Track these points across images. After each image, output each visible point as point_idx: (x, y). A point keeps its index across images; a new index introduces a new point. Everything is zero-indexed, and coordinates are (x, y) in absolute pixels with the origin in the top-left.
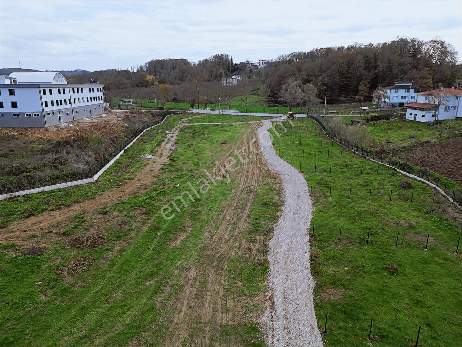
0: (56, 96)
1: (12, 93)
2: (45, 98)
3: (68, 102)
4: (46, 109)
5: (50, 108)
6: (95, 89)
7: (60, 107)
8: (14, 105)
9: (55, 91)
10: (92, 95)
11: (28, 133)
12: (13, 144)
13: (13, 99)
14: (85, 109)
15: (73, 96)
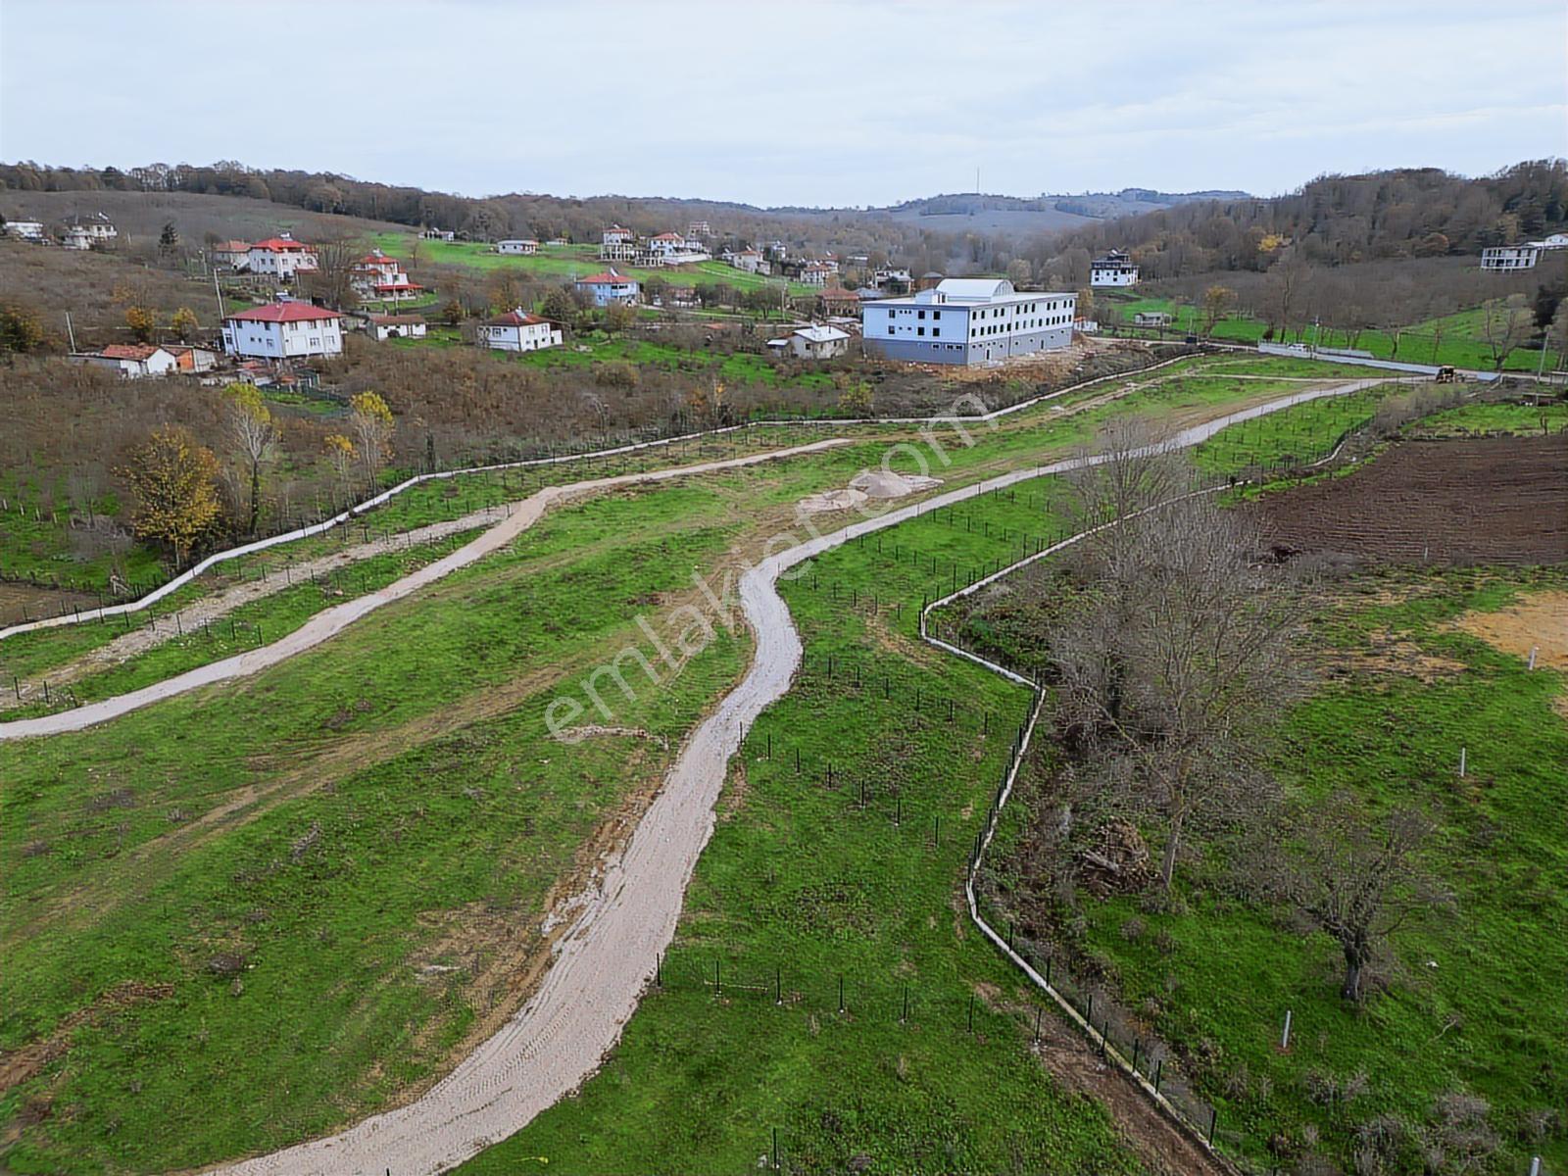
0: (990, 321)
1: (937, 316)
2: (974, 325)
3: (1005, 329)
4: (972, 340)
5: (978, 338)
6: (1060, 304)
7: (993, 336)
8: (936, 332)
9: (989, 313)
10: (1052, 314)
11: (944, 371)
12: (926, 382)
13: (937, 324)
14: (1031, 338)
15: (1016, 318)
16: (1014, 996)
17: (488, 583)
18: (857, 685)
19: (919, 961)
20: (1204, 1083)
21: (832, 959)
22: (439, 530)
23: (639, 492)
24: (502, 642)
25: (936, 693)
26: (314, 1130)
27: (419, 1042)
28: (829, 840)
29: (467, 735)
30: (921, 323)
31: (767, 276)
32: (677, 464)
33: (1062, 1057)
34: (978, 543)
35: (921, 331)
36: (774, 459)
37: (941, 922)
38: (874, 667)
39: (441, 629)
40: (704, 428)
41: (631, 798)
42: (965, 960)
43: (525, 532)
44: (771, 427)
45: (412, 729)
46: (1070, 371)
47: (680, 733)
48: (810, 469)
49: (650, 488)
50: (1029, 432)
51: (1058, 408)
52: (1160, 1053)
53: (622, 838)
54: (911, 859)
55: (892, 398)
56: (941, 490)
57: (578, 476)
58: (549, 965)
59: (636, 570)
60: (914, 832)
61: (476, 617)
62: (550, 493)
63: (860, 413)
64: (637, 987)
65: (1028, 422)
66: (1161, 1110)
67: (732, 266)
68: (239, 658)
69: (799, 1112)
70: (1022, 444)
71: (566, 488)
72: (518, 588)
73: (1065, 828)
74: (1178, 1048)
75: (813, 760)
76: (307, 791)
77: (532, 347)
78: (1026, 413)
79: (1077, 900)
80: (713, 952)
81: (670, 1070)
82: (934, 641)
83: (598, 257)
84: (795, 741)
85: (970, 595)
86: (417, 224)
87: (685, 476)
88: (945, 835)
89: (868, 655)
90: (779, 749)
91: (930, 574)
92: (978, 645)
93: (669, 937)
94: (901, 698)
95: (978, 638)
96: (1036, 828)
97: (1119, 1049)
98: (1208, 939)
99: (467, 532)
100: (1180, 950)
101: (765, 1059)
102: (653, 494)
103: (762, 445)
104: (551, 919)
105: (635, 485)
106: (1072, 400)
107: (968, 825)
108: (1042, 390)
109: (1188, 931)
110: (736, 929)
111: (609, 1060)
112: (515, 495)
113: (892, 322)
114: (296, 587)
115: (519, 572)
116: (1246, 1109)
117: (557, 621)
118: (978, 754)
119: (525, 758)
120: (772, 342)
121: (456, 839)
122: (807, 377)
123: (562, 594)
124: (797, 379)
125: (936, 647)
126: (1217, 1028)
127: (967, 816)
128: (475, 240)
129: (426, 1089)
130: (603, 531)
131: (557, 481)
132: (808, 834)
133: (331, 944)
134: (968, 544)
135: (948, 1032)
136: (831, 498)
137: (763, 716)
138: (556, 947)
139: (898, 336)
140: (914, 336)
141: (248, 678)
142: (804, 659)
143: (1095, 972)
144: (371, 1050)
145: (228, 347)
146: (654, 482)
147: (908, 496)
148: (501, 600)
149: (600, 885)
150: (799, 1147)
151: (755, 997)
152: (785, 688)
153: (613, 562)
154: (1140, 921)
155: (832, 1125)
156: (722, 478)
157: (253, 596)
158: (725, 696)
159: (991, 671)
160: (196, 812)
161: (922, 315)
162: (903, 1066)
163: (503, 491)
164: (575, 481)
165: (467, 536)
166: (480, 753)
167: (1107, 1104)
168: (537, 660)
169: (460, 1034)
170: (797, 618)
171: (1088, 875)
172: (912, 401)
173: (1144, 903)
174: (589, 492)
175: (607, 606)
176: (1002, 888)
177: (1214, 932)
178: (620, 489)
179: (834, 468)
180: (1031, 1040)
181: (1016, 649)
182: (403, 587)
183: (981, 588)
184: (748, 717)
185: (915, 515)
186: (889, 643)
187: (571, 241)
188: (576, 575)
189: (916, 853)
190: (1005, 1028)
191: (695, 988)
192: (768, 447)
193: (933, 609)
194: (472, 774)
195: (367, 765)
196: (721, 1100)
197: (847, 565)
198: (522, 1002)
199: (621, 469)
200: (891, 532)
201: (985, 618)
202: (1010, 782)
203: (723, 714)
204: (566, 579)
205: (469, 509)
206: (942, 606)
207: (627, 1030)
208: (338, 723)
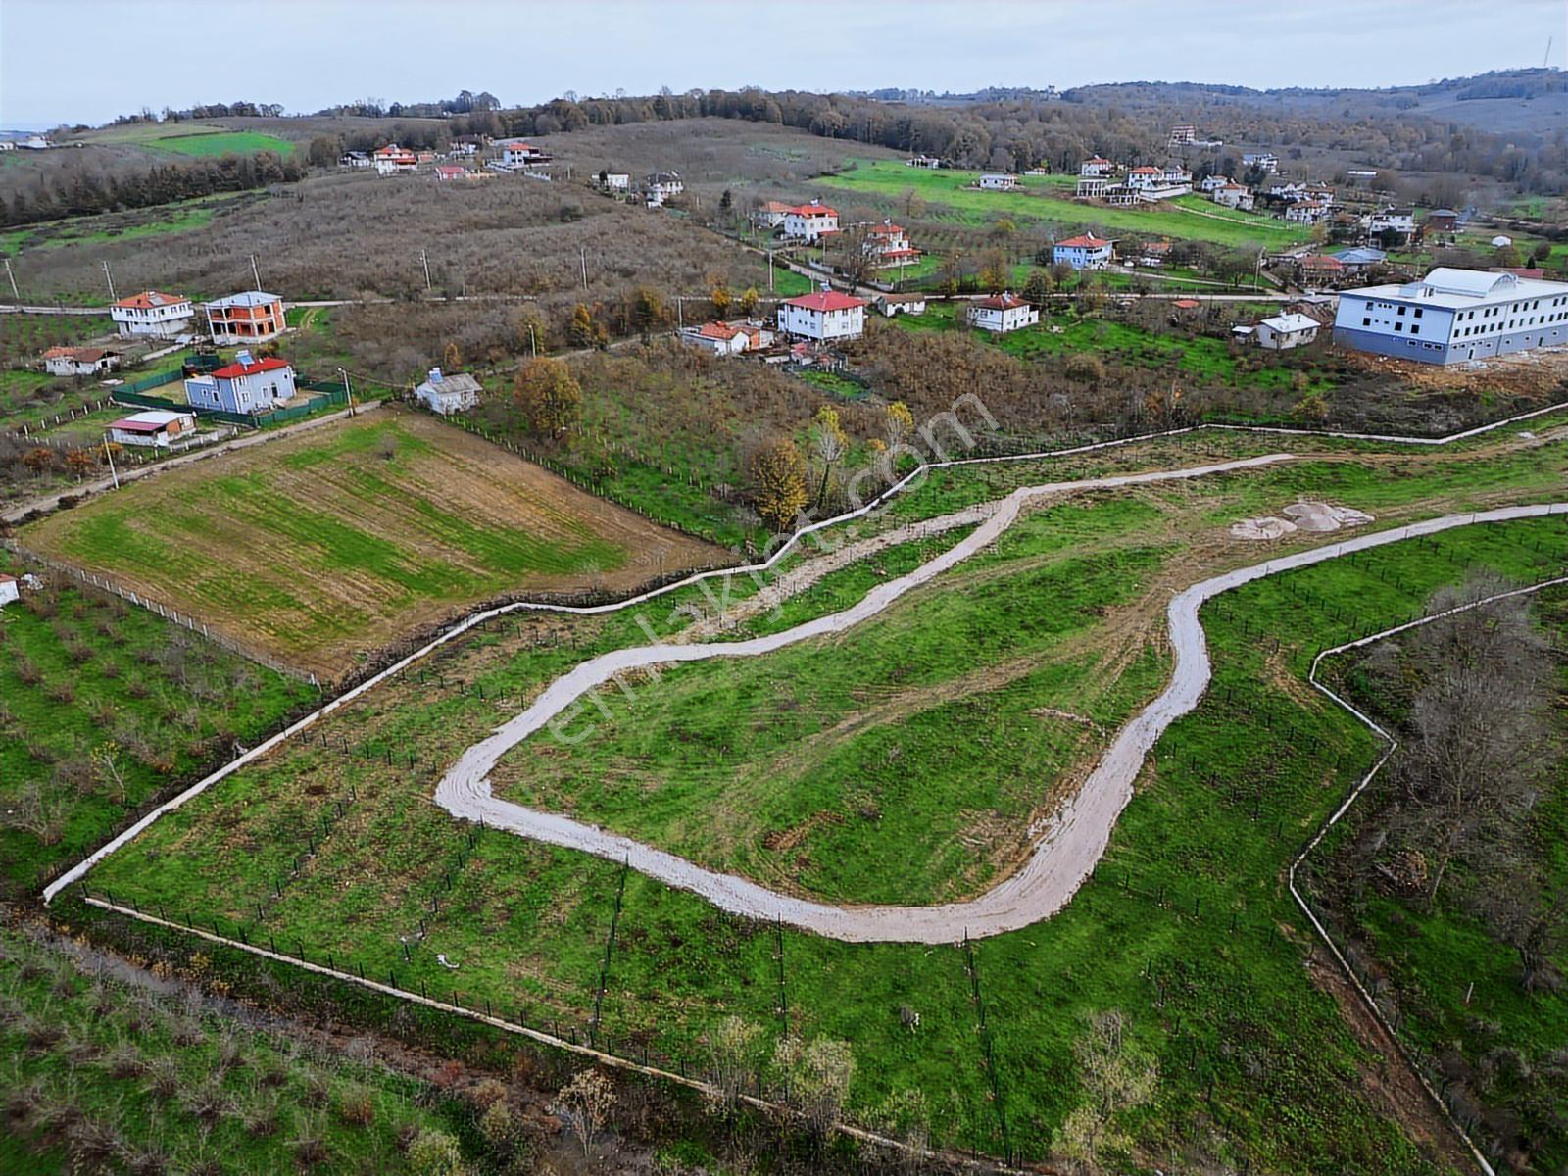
0: (1479, 319)
1: (1418, 314)
2: (1458, 326)
3: (1497, 328)
4: (1453, 341)
5: (1462, 338)
7: (1480, 336)
8: (1415, 329)
9: (1479, 314)
10: (1560, 309)
12: (1391, 388)
13: (1416, 321)
14: (1527, 336)
15: (1511, 316)
16: (1302, 935)
17: (981, 577)
18: (1247, 713)
19: (1248, 903)
20: (1406, 1006)
21: (1194, 889)
22: (941, 523)
23: (1095, 499)
24: (993, 632)
25: (1308, 731)
26: (924, 903)
27: (969, 876)
28: (1205, 820)
29: (976, 700)
30: (1400, 319)
31: (1249, 212)
32: (1128, 470)
33: (1322, 972)
34: (1388, 593)
35: (1399, 327)
36: (1217, 473)
37: (1268, 885)
38: (1264, 700)
39: (953, 615)
40: (1159, 429)
41: (1080, 766)
42: (1279, 909)
43: (1005, 532)
44: (1222, 432)
45: (942, 690)
46: (1561, 382)
47: (1113, 727)
48: (1249, 488)
49: (1104, 496)
50: (1484, 465)
51: (1527, 435)
52: (1383, 985)
53: (1073, 791)
54: (1257, 844)
55: (1349, 407)
56: (1370, 528)
57: (1046, 478)
58: (1032, 853)
59: (1088, 582)
60: (1264, 827)
61: (974, 608)
62: (1023, 493)
63: (1311, 422)
64: (1081, 877)
65: (1486, 451)
66: (1372, 1011)
67: (1211, 200)
68: (832, 617)
69: (1165, 958)
70: (1469, 480)
71: (1037, 490)
72: (1003, 586)
73: (1378, 846)
74: (1397, 985)
75: (1203, 765)
76: (888, 720)
77: (1012, 328)
78: (1489, 439)
79: (1365, 893)
80: (1124, 869)
81: (1098, 922)
82: (1318, 686)
83: (1074, 194)
84: (1194, 747)
85: (1363, 646)
86: (906, 148)
87: (1135, 485)
88: (1285, 834)
89: (1261, 689)
90: (1181, 752)
91: (1334, 620)
92: (1356, 693)
93: (1100, 855)
94: (1280, 729)
95: (1358, 688)
96: (1354, 842)
97: (1358, 977)
98: (1445, 935)
99: (963, 527)
100: (1422, 936)
101: (1148, 929)
102: (1106, 504)
103: (1208, 454)
104: (1033, 829)
105: (1092, 491)
106: (1547, 424)
107: (1303, 831)
108: (1522, 405)
109: (1434, 928)
110: (1141, 860)
111: (1064, 908)
112: (997, 492)
113: (1368, 314)
114: (855, 564)
115: (1002, 571)
116: (1426, 1023)
117: (1029, 621)
118: (1327, 783)
119: (1013, 724)
120: (1237, 329)
121: (974, 770)
122: (1265, 373)
123: (1033, 596)
124: (1255, 376)
125: (1320, 692)
126: (1429, 982)
127: (1305, 824)
128: (956, 167)
129: (974, 898)
130: (1064, 539)
131: (1028, 481)
132: (1192, 814)
133: (917, 814)
134: (1377, 593)
135: (1257, 942)
136: (1262, 527)
137: (1172, 725)
138: (1036, 845)
139: (1372, 328)
140: (1390, 330)
141: (840, 634)
142: (1211, 684)
143: (1360, 936)
144: (946, 873)
145: (781, 325)
146: (1106, 490)
147: (1335, 533)
148: (990, 595)
149: (1060, 816)
150: (1162, 973)
151: (1147, 898)
152: (1192, 705)
153: (1070, 572)
154: (1403, 915)
155: (1180, 969)
156: (1166, 492)
157: (831, 568)
158: (1148, 703)
159: (1359, 719)
160: (833, 722)
161: (1402, 311)
162: (1226, 952)
163: (987, 488)
164: (1043, 483)
165: (963, 531)
166: (985, 715)
167: (1340, 1000)
168: (1018, 651)
169: (988, 877)
170: (1211, 646)
171: (1377, 881)
172: (1369, 413)
173: (1410, 905)
174: (1055, 496)
175: (1065, 612)
176: (1315, 875)
177: (1452, 932)
178: (1079, 495)
179: (1273, 489)
180: (1306, 959)
181: (1385, 704)
182: (925, 572)
183: (1375, 641)
184: (1161, 724)
185: (1336, 555)
186: (1282, 681)
187: (1048, 171)
188: (1043, 579)
189: (1264, 840)
190: (1293, 950)
191: (1112, 885)
192: (1213, 457)
193: (1327, 656)
194: (981, 728)
195: (918, 709)
196: (1123, 942)
197: (1261, 601)
198: (1019, 868)
199: (1080, 473)
200: (1309, 572)
201: (1367, 672)
202: (1344, 808)
203: (1145, 718)
204: (1035, 583)
205: (963, 503)
206: (1335, 653)
207: (1074, 897)
208: (898, 676)
